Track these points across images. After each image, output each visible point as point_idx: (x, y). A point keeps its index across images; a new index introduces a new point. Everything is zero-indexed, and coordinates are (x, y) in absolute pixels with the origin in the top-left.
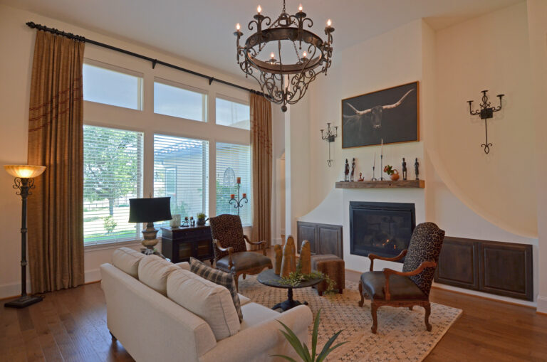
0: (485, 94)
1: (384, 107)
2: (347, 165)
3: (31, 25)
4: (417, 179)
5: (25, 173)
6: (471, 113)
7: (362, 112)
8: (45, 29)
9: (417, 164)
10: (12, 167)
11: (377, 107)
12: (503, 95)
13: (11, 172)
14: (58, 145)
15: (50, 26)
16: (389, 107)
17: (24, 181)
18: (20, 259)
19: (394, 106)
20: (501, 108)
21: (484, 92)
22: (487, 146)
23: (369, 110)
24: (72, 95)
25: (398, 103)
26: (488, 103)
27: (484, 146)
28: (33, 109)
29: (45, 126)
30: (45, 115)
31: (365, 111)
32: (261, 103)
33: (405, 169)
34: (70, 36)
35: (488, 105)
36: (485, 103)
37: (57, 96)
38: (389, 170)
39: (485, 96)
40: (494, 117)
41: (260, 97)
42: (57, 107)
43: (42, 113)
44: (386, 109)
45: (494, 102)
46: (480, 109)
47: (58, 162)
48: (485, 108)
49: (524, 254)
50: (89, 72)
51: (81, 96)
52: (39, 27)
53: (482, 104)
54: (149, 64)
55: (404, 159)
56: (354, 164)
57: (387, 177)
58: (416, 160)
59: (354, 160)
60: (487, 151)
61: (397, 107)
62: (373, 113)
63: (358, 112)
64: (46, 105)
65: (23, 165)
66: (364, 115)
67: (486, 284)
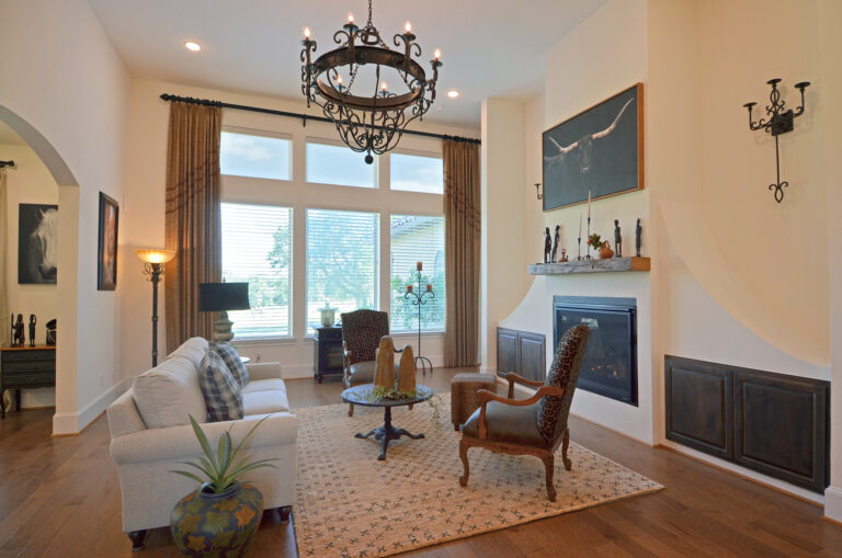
0: (774, 86)
1: (594, 136)
2: (548, 239)
3: (165, 97)
4: (639, 255)
5: (157, 258)
6: (751, 126)
7: (566, 150)
8: (180, 99)
9: (639, 230)
10: (144, 252)
11: (585, 138)
12: (808, 84)
13: (142, 256)
14: (195, 227)
15: (184, 95)
16: (600, 134)
17: (156, 266)
18: (151, 349)
19: (606, 131)
20: (802, 109)
21: (774, 82)
22: (779, 187)
23: (576, 144)
24: (208, 170)
25: (612, 127)
26: (780, 103)
27: (774, 188)
28: (169, 189)
29: (181, 207)
30: (181, 195)
31: (571, 147)
32: (460, 153)
33: (618, 240)
34: (206, 103)
35: (781, 107)
36: (775, 104)
37: (193, 174)
38: (595, 241)
39: (775, 90)
40: (796, 129)
41: (460, 143)
42: (193, 185)
43: (177, 193)
44: (597, 139)
45: (791, 101)
46: (768, 119)
47: (195, 246)
48: (776, 113)
49: (812, 399)
50: (227, 141)
51: (218, 170)
52: (173, 98)
53: (771, 105)
54: (299, 122)
55: (617, 222)
56: (557, 236)
57: (595, 253)
58: (639, 221)
59: (558, 228)
60: (779, 197)
61: (612, 133)
62: (581, 148)
63: (562, 149)
64: (181, 184)
65: (155, 249)
66: (569, 152)
67: (745, 452)
